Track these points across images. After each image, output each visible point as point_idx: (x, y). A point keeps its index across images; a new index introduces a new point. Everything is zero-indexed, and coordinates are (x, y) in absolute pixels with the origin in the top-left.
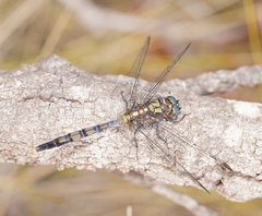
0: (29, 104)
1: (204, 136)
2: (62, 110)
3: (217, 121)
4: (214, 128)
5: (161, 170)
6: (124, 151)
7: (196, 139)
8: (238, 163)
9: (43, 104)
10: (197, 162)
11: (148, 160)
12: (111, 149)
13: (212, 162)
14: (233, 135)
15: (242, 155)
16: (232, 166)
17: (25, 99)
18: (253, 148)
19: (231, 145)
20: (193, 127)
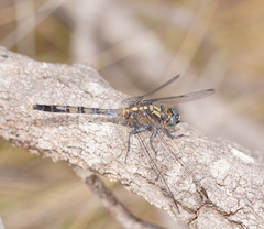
1: (193, 159)
3: (211, 152)
5: (145, 185)
6: (116, 152)
7: (184, 159)
8: (216, 193)
9: (58, 84)
10: (179, 183)
11: (135, 170)
13: (193, 188)
15: (223, 188)
16: (209, 194)
17: (45, 78)
18: (234, 185)
19: (215, 175)
20: (186, 148)
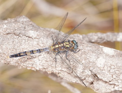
0: (9, 36)
1: (87, 61)
2: (24, 41)
3: (94, 54)
4: (93, 58)
5: (66, 74)
6: (50, 63)
7: (83, 62)
8: (102, 75)
9: (15, 37)
10: (83, 72)
11: (60, 69)
12: (44, 62)
13: (90, 73)
14: (101, 62)
15: (104, 71)
16: (98, 76)
17: (7, 34)
18: (109, 69)
19: (99, 66)
20: (83, 56)
